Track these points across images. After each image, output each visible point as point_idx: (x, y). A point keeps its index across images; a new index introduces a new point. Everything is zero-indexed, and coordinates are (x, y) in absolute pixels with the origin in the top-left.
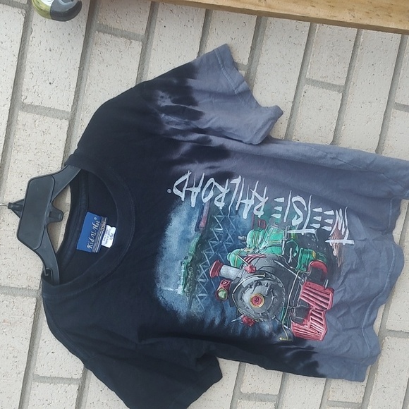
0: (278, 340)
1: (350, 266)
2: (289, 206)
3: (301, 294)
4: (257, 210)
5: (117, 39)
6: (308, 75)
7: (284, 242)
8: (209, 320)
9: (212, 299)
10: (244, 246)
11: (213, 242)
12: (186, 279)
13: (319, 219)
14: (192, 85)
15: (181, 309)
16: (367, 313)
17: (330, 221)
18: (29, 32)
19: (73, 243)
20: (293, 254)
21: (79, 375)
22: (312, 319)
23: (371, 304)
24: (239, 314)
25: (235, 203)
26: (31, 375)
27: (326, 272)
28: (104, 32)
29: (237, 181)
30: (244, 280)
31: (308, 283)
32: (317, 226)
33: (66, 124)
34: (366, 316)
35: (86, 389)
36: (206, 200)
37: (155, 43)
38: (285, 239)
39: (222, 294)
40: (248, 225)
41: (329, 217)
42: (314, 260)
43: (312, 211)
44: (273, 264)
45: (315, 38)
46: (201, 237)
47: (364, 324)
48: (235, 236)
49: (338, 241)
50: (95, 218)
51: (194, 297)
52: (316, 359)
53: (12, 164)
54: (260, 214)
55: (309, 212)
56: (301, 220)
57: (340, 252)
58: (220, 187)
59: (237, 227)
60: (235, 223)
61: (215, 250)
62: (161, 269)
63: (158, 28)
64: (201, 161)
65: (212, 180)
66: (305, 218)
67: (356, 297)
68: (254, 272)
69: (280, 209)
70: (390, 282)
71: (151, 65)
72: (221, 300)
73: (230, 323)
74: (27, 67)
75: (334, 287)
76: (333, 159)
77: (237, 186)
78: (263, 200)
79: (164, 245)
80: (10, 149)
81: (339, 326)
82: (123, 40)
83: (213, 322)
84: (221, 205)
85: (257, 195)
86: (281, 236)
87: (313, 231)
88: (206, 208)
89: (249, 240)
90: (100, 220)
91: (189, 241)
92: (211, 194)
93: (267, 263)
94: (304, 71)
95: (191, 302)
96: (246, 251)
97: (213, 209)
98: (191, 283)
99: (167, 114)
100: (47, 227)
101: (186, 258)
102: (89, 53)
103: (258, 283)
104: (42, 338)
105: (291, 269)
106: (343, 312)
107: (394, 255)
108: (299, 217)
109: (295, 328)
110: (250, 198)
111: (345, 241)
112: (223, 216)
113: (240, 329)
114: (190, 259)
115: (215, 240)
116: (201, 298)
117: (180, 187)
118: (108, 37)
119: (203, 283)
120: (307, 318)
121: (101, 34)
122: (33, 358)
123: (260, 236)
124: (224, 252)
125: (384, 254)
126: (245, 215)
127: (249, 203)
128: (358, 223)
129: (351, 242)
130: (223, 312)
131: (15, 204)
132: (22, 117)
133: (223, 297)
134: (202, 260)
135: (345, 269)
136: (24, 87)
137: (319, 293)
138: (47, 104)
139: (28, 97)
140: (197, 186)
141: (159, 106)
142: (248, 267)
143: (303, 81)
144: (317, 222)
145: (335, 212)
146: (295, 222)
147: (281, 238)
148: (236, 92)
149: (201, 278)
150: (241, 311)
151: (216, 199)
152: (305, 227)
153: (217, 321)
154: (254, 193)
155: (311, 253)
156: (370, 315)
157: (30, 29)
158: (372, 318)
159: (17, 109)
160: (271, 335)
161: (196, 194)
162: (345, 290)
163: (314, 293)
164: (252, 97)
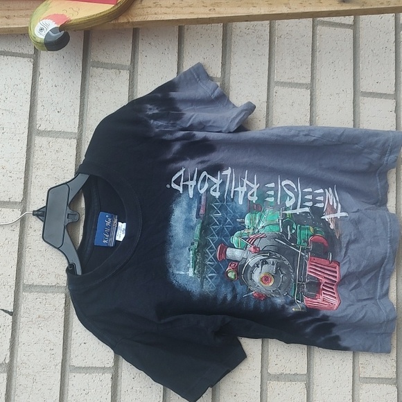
0: (291, 311)
1: (348, 238)
2: (280, 189)
3: (307, 269)
4: (251, 195)
5: (108, 71)
6: (276, 78)
7: (280, 221)
8: (221, 297)
9: (222, 278)
10: (244, 228)
11: (214, 227)
12: (195, 262)
13: (310, 197)
14: (175, 97)
15: (194, 289)
16: (379, 284)
17: (321, 198)
18: (38, 75)
19: (90, 240)
20: (291, 231)
21: (111, 364)
22: (324, 294)
23: (381, 275)
24: (250, 291)
25: (229, 191)
26: (68, 367)
27: (327, 245)
28: (97, 67)
29: (228, 172)
30: (250, 260)
31: (312, 258)
32: (310, 204)
33: (74, 142)
34: (379, 286)
35: (119, 378)
36: (202, 191)
37: (139, 70)
38: (281, 218)
39: (231, 275)
40: (245, 209)
41: (320, 195)
42: (313, 235)
43: (302, 192)
44: (275, 243)
45: (276, 49)
46: (202, 223)
47: (378, 294)
48: (234, 220)
49: (332, 216)
50: (107, 216)
51: (205, 277)
52: (337, 334)
53: (33, 179)
54: (254, 199)
55: (300, 192)
56: (293, 200)
57: (336, 225)
58: (213, 179)
59: (234, 212)
60: (232, 209)
61: (218, 234)
62: (171, 255)
63: (141, 58)
64: (192, 158)
65: (205, 173)
66: (297, 197)
67: (362, 266)
68: (258, 251)
69: (272, 193)
70: (391, 247)
71: (139, 88)
72: (231, 280)
73: (242, 298)
74: (39, 102)
75: (338, 259)
76: (305, 135)
77: (229, 176)
78: (255, 187)
79: (170, 234)
80: (31, 168)
81: (353, 297)
82: (113, 71)
83: (225, 298)
84: (217, 195)
85: (248, 183)
86: (276, 216)
87: (307, 210)
88: (203, 198)
89: (247, 222)
90: (112, 217)
91: (193, 228)
92: (206, 186)
93: (269, 243)
94: (272, 76)
95: (202, 283)
96: (246, 232)
97: (210, 199)
98: (200, 265)
99: (155, 120)
100: (66, 227)
101: (192, 244)
102: (87, 85)
103: (264, 262)
104: (74, 330)
105: (293, 246)
106: (354, 285)
107: (388, 220)
108: (291, 198)
109: (308, 302)
110: (242, 186)
111: (339, 214)
112: (220, 204)
113: (252, 303)
114: (196, 245)
115: (216, 224)
116: (211, 277)
117: (177, 182)
118: (101, 70)
119: (212, 266)
120: (319, 292)
121: (95, 69)
122: (68, 350)
123: (257, 218)
124: (227, 236)
125: (378, 220)
126: (241, 202)
127: (242, 190)
128: (348, 198)
129: (344, 214)
130: (234, 289)
131: (38, 210)
132: (38, 141)
133: (233, 277)
134: (207, 245)
135: (344, 241)
136: (38, 118)
137: (326, 267)
138: (57, 128)
139: (41, 124)
140: (192, 179)
141: (147, 114)
142: (252, 248)
143: (272, 84)
144: (309, 200)
145: (324, 191)
146: (289, 203)
147: (277, 218)
148: (213, 97)
149: (209, 261)
150: (252, 288)
151: (212, 189)
152: (299, 206)
153: (229, 297)
154: (246, 181)
155: (309, 229)
156: (382, 285)
157: (38, 73)
158: (385, 288)
159: (33, 135)
160: (283, 307)
161: (193, 187)
162: (350, 260)
163: (321, 268)
164: (229, 102)
